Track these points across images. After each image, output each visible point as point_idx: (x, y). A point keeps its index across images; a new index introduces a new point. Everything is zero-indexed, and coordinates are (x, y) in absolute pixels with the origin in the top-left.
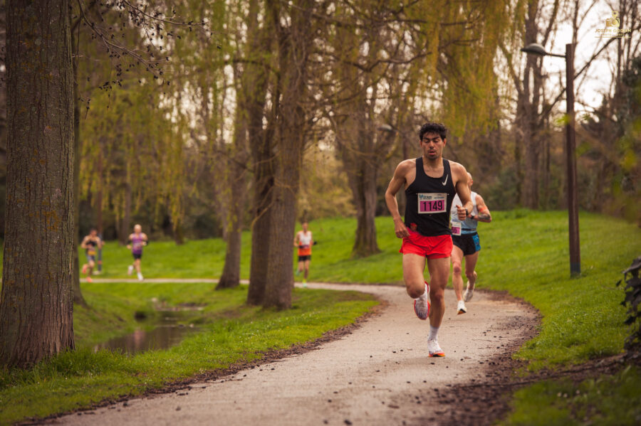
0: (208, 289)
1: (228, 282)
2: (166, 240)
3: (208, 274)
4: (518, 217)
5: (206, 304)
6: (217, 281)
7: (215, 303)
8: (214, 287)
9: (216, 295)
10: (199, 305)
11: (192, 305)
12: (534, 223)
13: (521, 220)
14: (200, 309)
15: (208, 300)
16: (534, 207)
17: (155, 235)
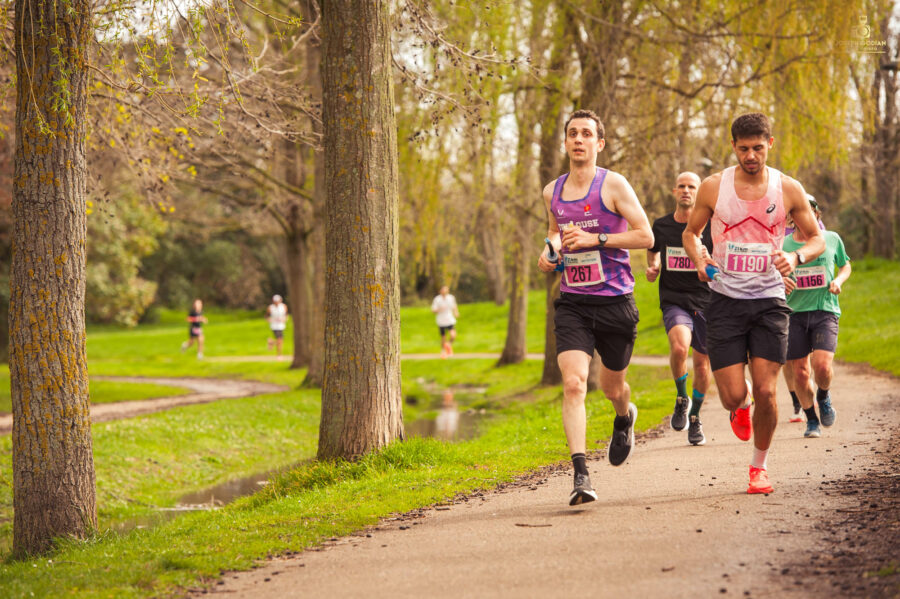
0: (485, 366)
1: (510, 357)
2: (424, 306)
3: (481, 347)
4: (870, 268)
5: (486, 385)
6: (497, 356)
7: (498, 383)
8: (493, 363)
9: (498, 373)
10: (478, 386)
11: (469, 386)
12: (891, 276)
13: (874, 273)
14: (482, 391)
15: (487, 380)
16: (888, 256)
17: (408, 299)
